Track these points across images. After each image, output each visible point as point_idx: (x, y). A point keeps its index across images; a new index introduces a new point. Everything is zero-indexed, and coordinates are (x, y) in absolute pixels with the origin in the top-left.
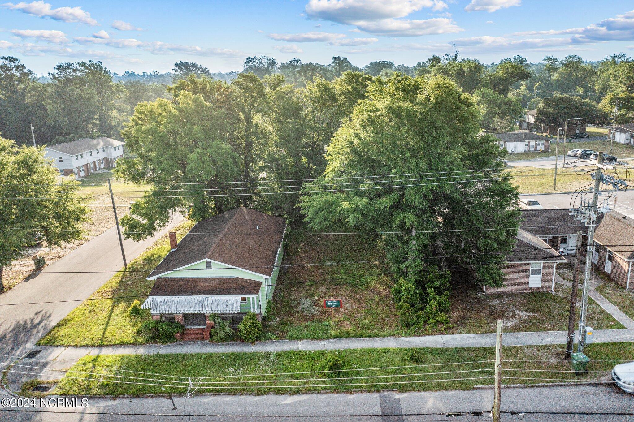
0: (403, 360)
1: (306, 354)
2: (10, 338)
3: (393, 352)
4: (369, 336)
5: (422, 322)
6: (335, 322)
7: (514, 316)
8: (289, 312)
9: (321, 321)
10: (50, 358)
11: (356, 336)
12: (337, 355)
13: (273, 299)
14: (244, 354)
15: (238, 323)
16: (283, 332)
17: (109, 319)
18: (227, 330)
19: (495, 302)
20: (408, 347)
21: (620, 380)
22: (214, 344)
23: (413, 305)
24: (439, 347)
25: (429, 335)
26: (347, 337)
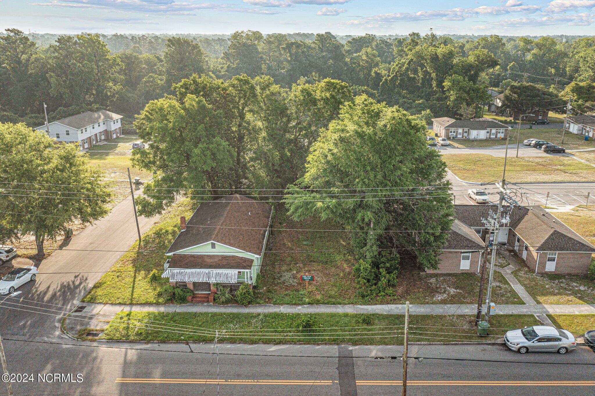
0: (357, 322)
1: (286, 316)
2: (60, 296)
3: (350, 316)
4: (334, 304)
5: (375, 295)
6: (308, 292)
7: (444, 292)
8: (273, 283)
9: (298, 291)
10: (95, 312)
11: (324, 303)
12: (309, 318)
13: (261, 271)
14: (240, 314)
15: (235, 290)
16: (268, 298)
17: (134, 284)
18: (227, 296)
19: (433, 280)
20: (362, 313)
21: (508, 341)
22: (216, 306)
23: (368, 281)
24: (385, 313)
25: (379, 304)
26: (317, 304)
